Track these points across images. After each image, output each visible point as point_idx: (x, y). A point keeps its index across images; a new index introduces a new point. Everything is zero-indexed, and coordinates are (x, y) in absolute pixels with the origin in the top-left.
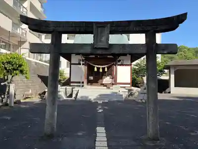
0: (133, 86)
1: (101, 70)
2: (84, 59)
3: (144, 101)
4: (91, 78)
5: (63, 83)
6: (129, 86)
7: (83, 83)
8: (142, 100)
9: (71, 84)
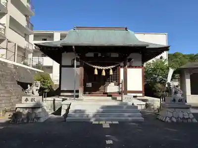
0: (146, 95)
1: (104, 73)
2: (78, 57)
3: (174, 120)
4: (90, 85)
5: (48, 93)
6: (141, 95)
7: (77, 91)
8: (171, 118)
9: (62, 94)
